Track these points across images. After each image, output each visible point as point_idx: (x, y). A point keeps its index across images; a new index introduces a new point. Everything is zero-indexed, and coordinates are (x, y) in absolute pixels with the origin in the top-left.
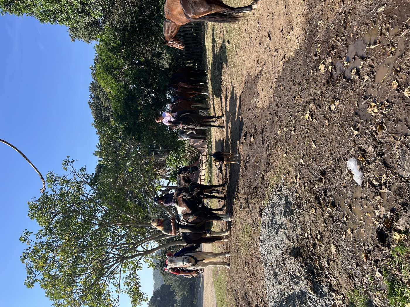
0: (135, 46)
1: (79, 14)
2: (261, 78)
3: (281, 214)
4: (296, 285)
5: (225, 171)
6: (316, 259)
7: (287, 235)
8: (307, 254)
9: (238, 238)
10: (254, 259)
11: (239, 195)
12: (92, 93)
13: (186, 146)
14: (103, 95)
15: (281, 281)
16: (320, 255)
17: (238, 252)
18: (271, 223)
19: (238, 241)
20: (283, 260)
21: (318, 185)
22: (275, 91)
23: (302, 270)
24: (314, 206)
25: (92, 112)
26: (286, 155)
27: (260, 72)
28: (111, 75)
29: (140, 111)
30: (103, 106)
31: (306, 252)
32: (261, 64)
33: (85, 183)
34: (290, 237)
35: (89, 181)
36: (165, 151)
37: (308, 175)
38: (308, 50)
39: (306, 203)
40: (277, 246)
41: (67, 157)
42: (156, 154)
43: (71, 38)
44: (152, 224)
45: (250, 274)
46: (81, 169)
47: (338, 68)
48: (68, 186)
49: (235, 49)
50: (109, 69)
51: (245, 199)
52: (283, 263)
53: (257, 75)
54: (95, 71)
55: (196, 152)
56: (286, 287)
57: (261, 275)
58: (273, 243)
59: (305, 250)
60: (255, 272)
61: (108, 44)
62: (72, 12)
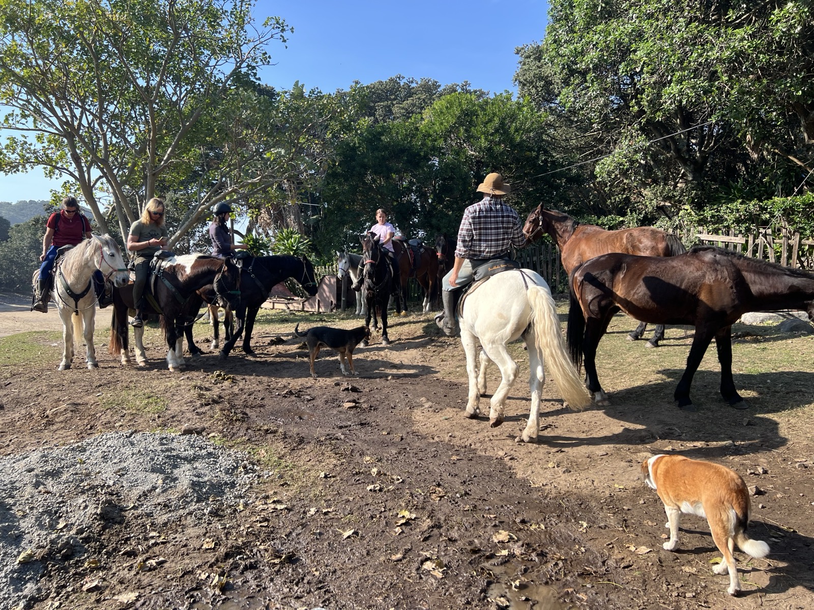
0: (511, 169)
1: (567, 64)
3: (195, 476)
4: (36, 521)
5: (275, 352)
6: (100, 561)
7: (150, 491)
8: (109, 540)
9: (132, 385)
10: (86, 421)
11: (227, 383)
12: (417, 83)
13: (320, 270)
14: (415, 105)
15: (41, 488)
16: (110, 568)
17: (100, 386)
18: (174, 456)
19: (125, 385)
20: (93, 488)
21: (266, 550)
22: (447, 444)
23: (71, 533)
24: (220, 545)
25: (380, 82)
26: (323, 476)
28: (455, 123)
29: (388, 178)
30: (393, 105)
31: (114, 539)
33: (237, 62)
34: (145, 499)
35: (244, 70)
36: (308, 227)
37: (284, 526)
38: (531, 505)
39: (225, 528)
40: (124, 472)
41: (292, 28)
42: (303, 209)
43: (523, 49)
44: (152, 200)
45: (50, 416)
46: (267, 56)
47: (505, 569)
48: (231, 25)
50: (467, 118)
51: (220, 397)
52: (86, 488)
54: (460, 90)
56: (27, 499)
57: (48, 439)
58: (130, 463)
59: (118, 535)
60: (55, 427)
61: (513, 117)
62: (571, 51)
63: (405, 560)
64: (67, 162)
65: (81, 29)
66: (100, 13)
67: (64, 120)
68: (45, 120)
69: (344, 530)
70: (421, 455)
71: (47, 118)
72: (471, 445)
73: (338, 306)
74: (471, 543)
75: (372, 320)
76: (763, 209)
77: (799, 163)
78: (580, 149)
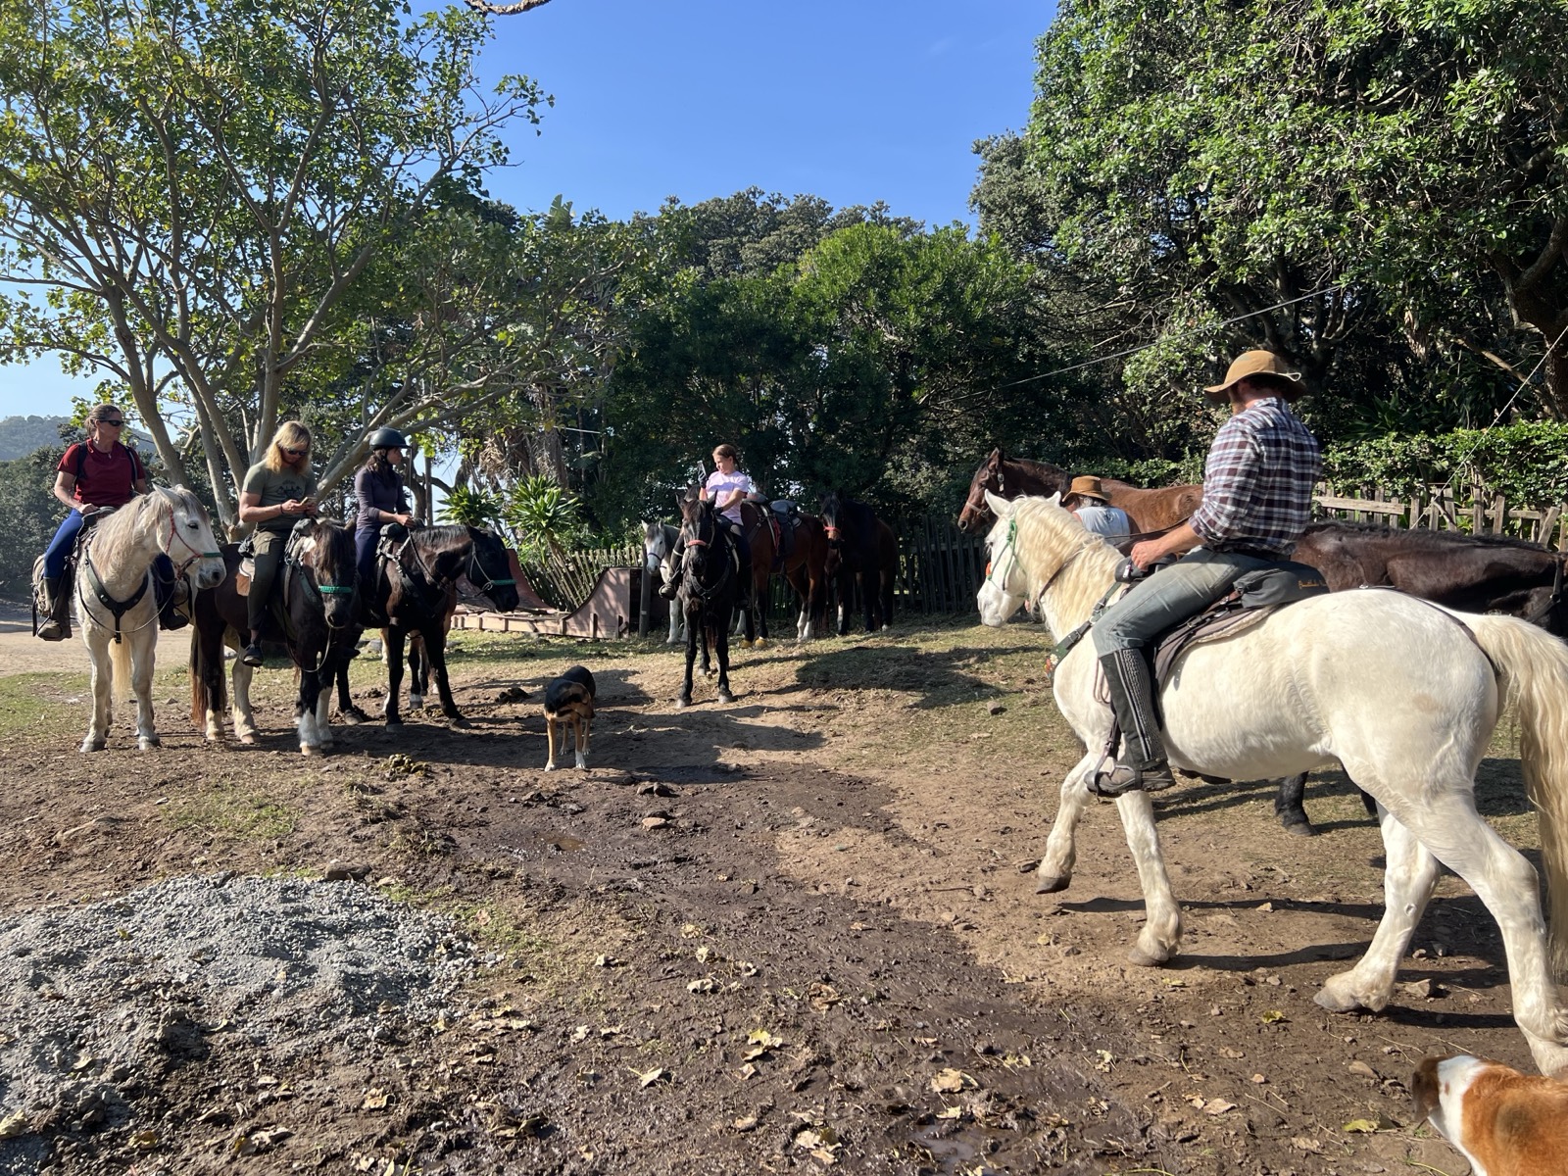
0: (965, 368)
1: (1071, 175)
2: (886, 840)
3: (351, 963)
4: (34, 1054)
5: (509, 716)
6: (158, 1135)
7: (260, 995)
8: (178, 1092)
9: (227, 782)
10: (134, 855)
11: (414, 779)
12: (788, 204)
13: (599, 556)
14: (784, 245)
15: (44, 988)
16: (180, 1149)
17: (164, 783)
18: (308, 924)
19: (213, 781)
20: (146, 988)
21: (490, 1111)
22: (843, 899)
23: (103, 1078)
24: (398, 1101)
25: (718, 201)
26: (602, 963)
27: (906, 838)
28: (861, 281)
29: (731, 383)
30: (743, 244)
31: (188, 1090)
32: (934, 840)
33: (444, 160)
34: (251, 1009)
35: (457, 175)
36: (576, 473)
37: (524, 1061)
38: (1006, 1020)
39: (408, 1067)
40: (209, 957)
41: (552, 97)
42: (566, 439)
43: (987, 143)
45: (63, 844)
46: (502, 148)
47: (955, 1145)
48: (434, 90)
49: (975, 736)
50: (883, 272)
51: (401, 806)
52: (133, 988)
53: (894, 826)
54: (868, 219)
55: (575, 595)
56: (17, 1011)
57: (59, 889)
58: (221, 938)
59: (196, 1083)
60: (72, 866)
61: (970, 272)
62: (1078, 151)
63: (762, 1129)
64: (106, 345)
65: (142, 92)
66: (181, 62)
67: (105, 263)
68: (67, 262)
69: (643, 1071)
70: (792, 920)
71: (71, 260)
72: (889, 901)
73: (632, 627)
74: (889, 1094)
75: (699, 655)
76: (1436, 450)
77: (1503, 365)
78: (1096, 333)
